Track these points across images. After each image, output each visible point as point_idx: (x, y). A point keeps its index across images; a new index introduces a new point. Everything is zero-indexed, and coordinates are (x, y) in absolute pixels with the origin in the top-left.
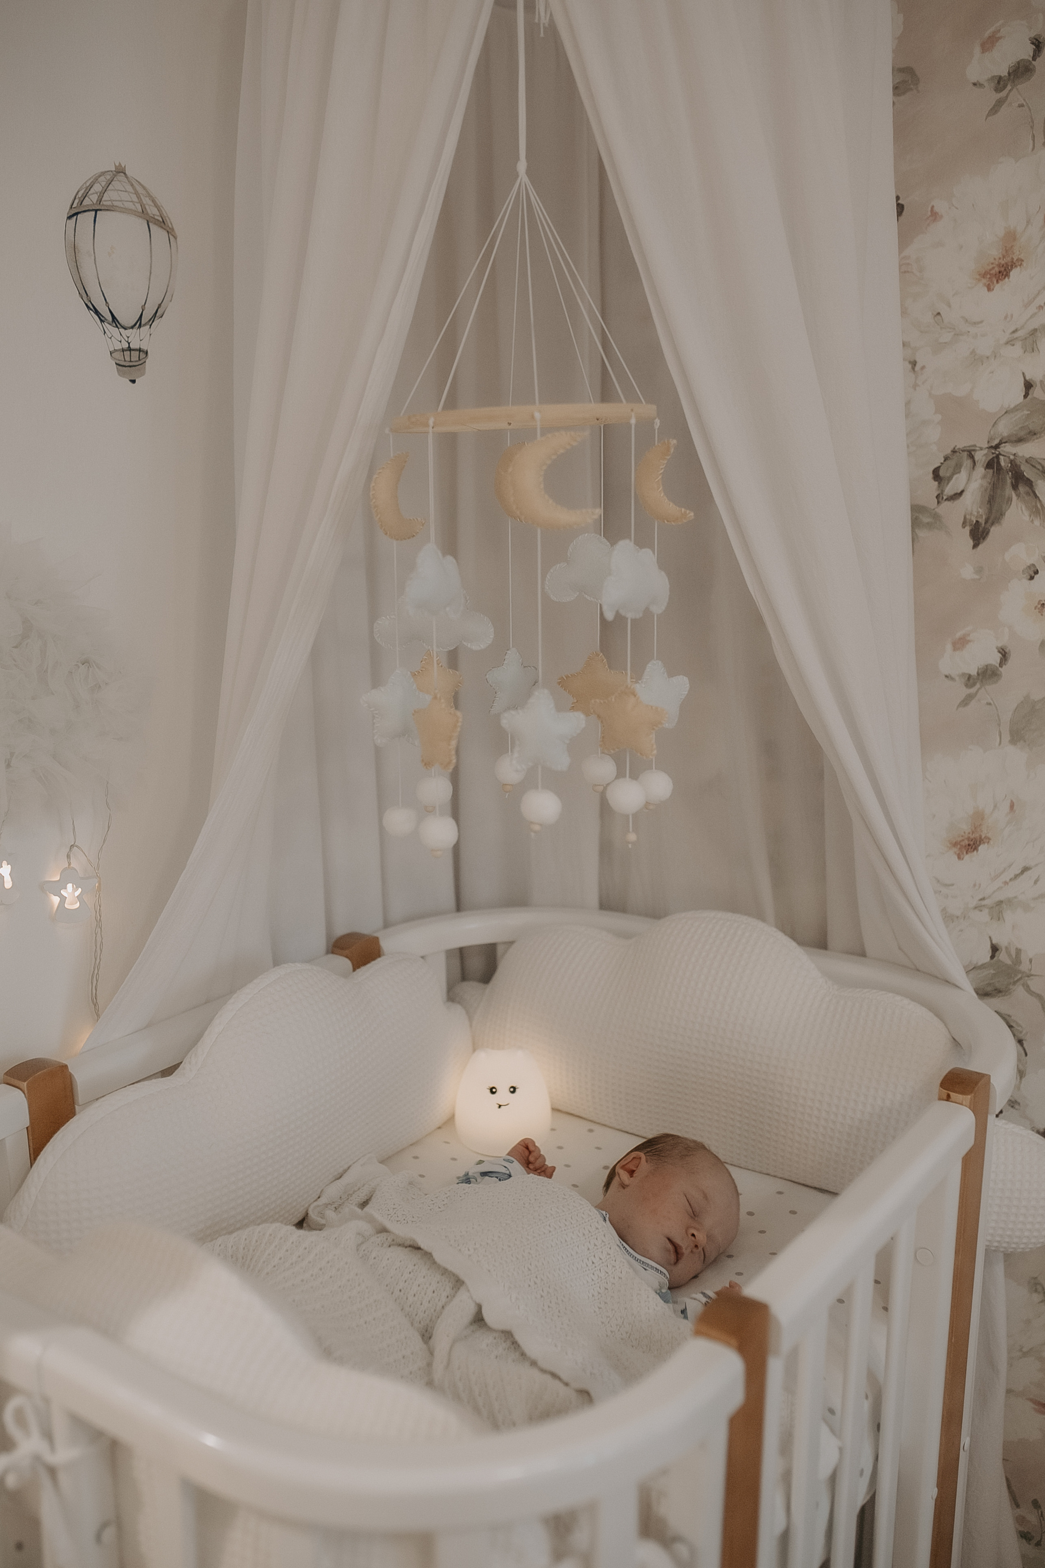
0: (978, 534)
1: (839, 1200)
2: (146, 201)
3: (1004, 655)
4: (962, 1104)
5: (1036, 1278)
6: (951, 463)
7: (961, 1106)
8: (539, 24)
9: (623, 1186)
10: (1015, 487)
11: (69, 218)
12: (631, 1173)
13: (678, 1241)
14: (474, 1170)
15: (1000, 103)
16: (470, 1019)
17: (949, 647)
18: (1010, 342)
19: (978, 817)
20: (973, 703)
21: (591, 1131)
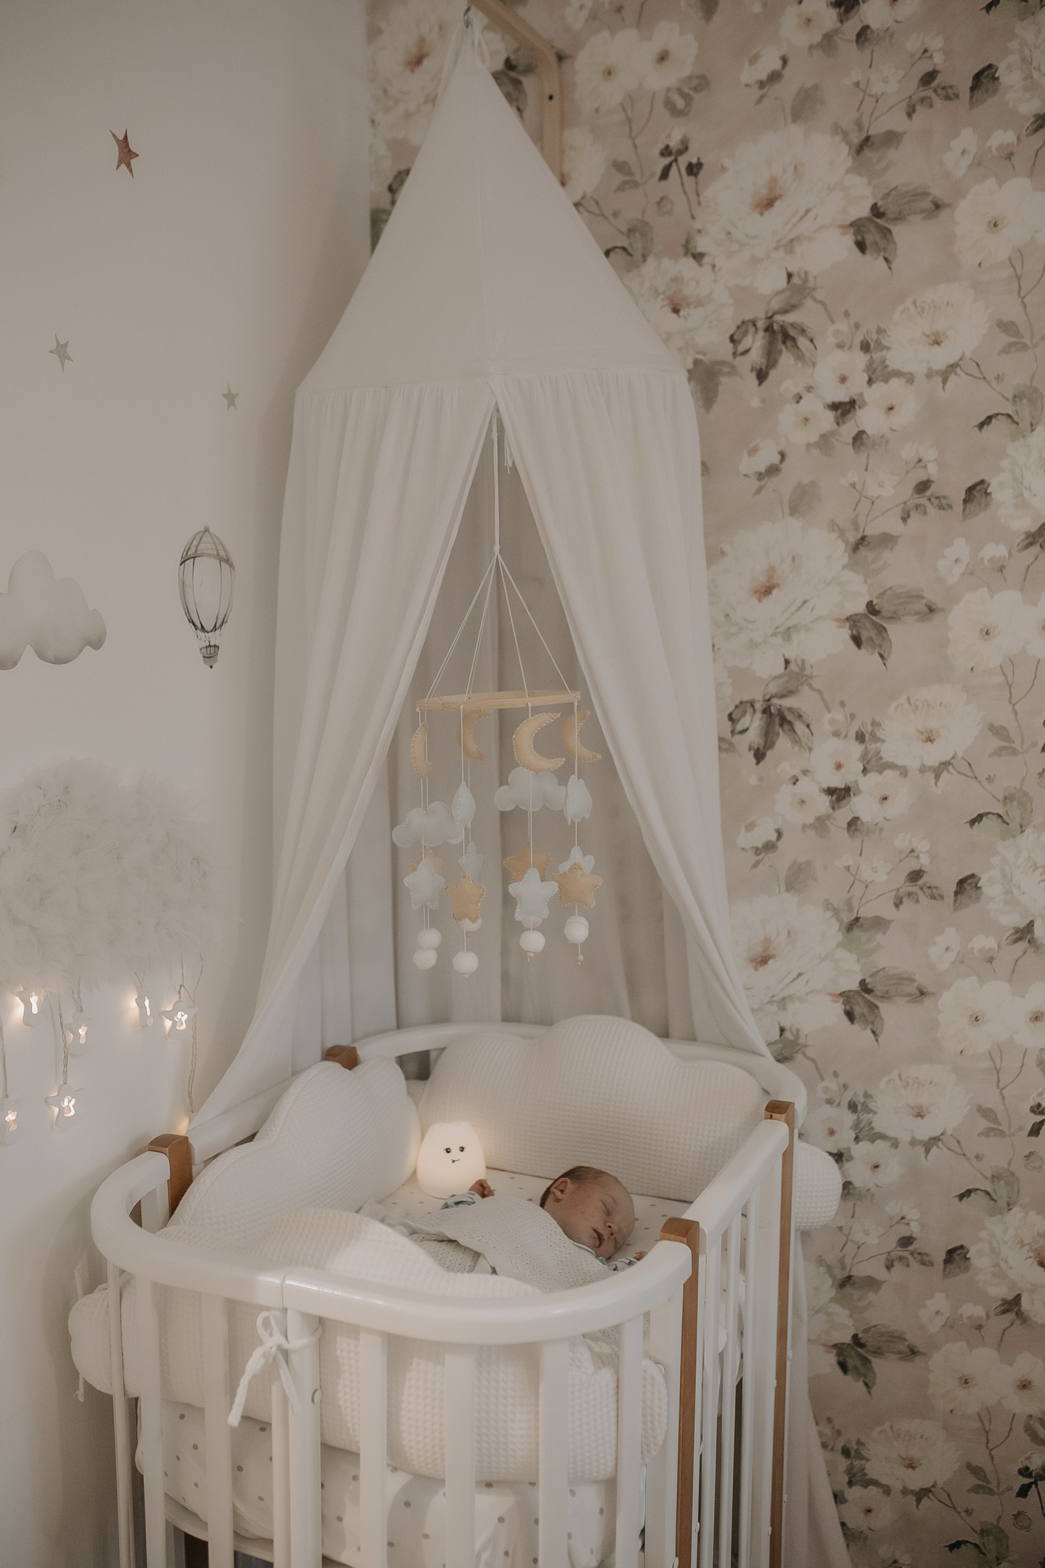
0: (759, 756)
1: (693, 1204)
2: (220, 547)
3: (779, 834)
4: (780, 1120)
5: (821, 1256)
6: (740, 710)
7: (779, 1121)
8: (507, 466)
9: (558, 1200)
10: (781, 725)
11: (181, 564)
12: (562, 1191)
13: (600, 1230)
14: (451, 1201)
15: (760, 489)
16: (417, 1104)
17: (743, 830)
18: (774, 634)
19: (767, 941)
20: (760, 866)
21: (512, 1178)
